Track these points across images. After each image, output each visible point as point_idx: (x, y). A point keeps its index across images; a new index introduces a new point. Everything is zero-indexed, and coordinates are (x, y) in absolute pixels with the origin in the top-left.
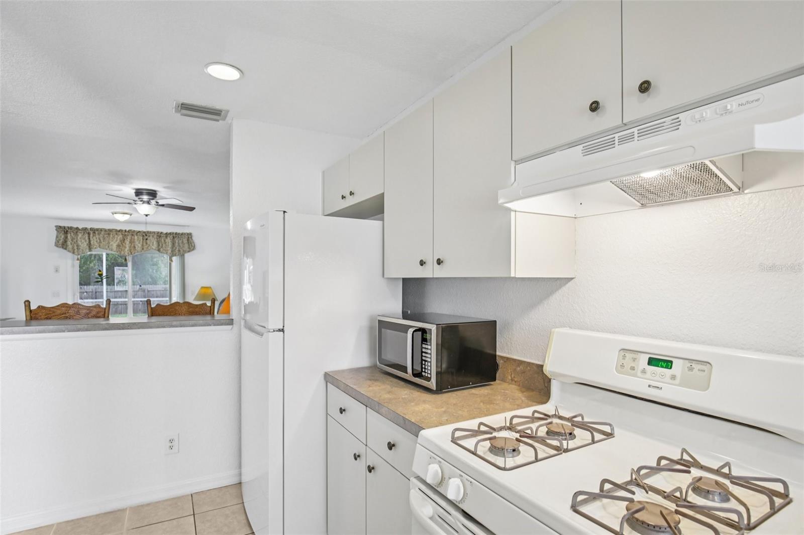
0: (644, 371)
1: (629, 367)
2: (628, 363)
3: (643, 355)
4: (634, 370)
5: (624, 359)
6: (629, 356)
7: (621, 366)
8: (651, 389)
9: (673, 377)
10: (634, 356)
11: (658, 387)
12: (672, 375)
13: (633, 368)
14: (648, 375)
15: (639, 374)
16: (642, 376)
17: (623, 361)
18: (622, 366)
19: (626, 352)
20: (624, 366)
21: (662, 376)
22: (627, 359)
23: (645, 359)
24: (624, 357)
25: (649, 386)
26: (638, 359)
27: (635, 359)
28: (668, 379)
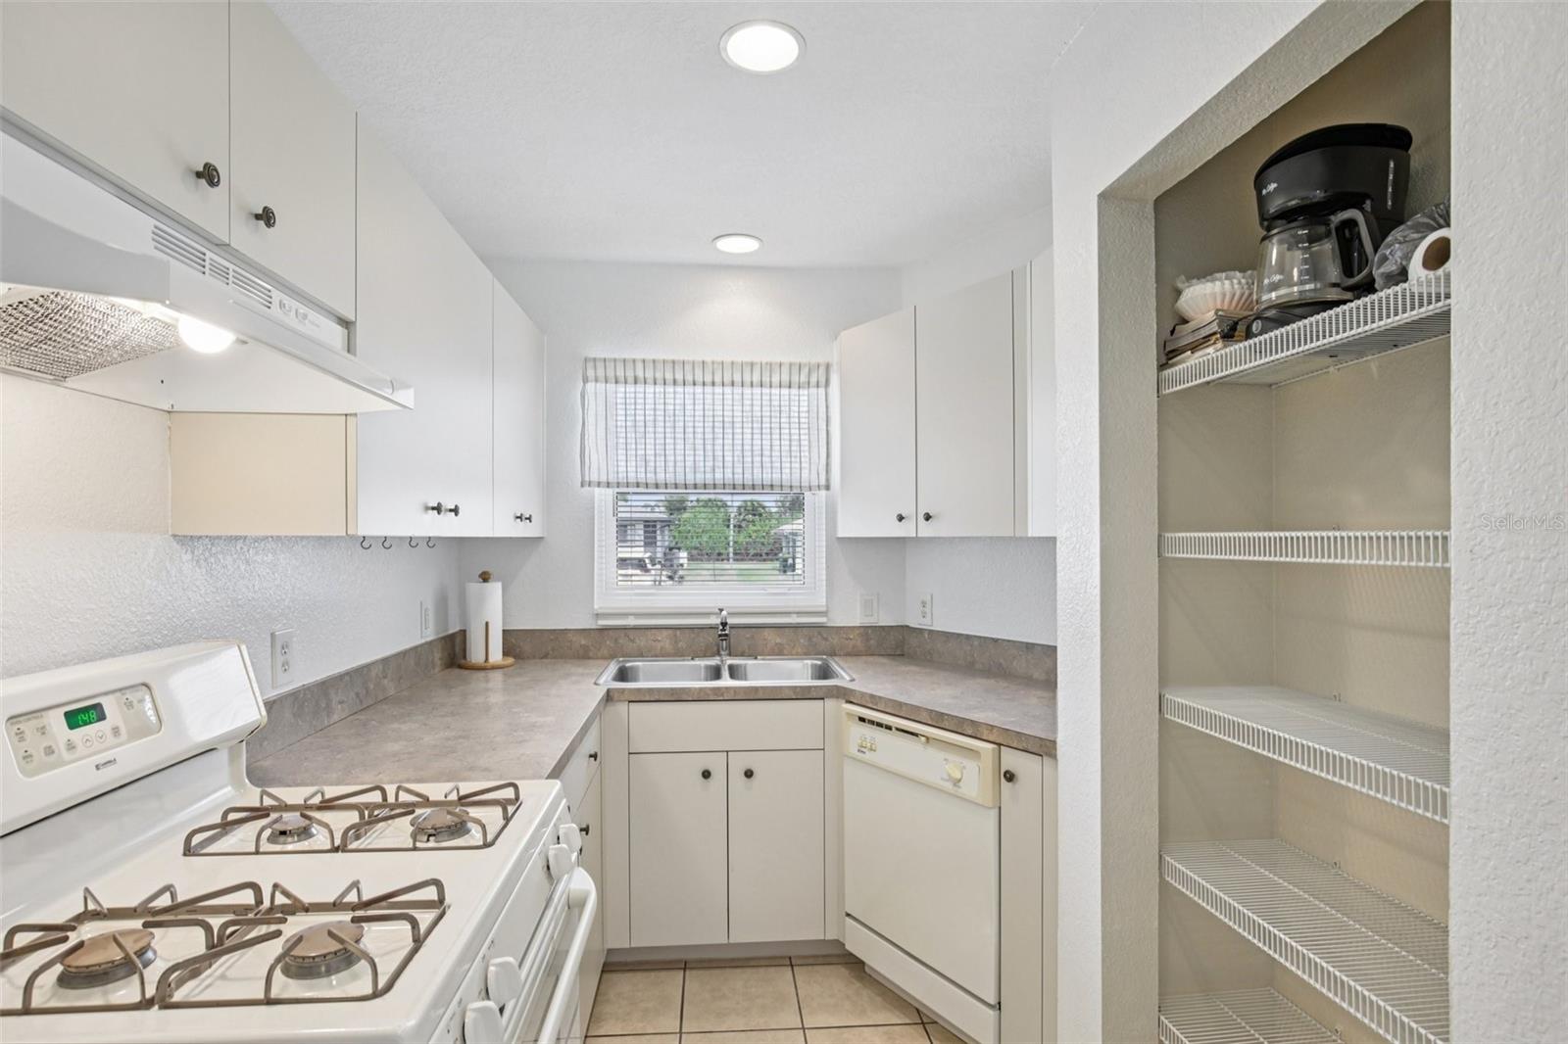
0: (71, 746)
1: (42, 751)
2: (34, 744)
3: (51, 713)
4: (53, 752)
5: (22, 739)
6: (28, 727)
7: (24, 758)
8: (103, 770)
9: (116, 731)
10: (34, 723)
11: (110, 762)
12: (113, 729)
13: (49, 751)
14: (81, 750)
15: (66, 756)
16: (73, 757)
17: (24, 746)
18: (27, 757)
19: (20, 722)
20: (31, 756)
21: (101, 738)
22: (28, 735)
23: (57, 721)
24: (20, 735)
25: (98, 767)
26: (48, 727)
27: (43, 727)
28: (111, 740)
